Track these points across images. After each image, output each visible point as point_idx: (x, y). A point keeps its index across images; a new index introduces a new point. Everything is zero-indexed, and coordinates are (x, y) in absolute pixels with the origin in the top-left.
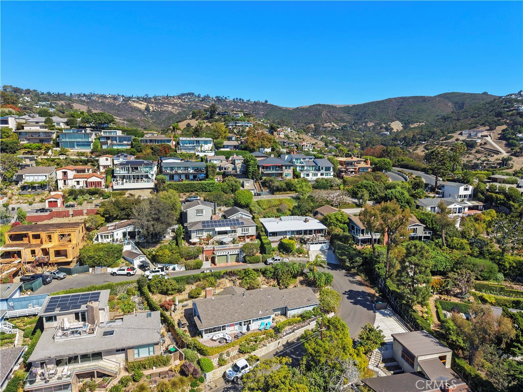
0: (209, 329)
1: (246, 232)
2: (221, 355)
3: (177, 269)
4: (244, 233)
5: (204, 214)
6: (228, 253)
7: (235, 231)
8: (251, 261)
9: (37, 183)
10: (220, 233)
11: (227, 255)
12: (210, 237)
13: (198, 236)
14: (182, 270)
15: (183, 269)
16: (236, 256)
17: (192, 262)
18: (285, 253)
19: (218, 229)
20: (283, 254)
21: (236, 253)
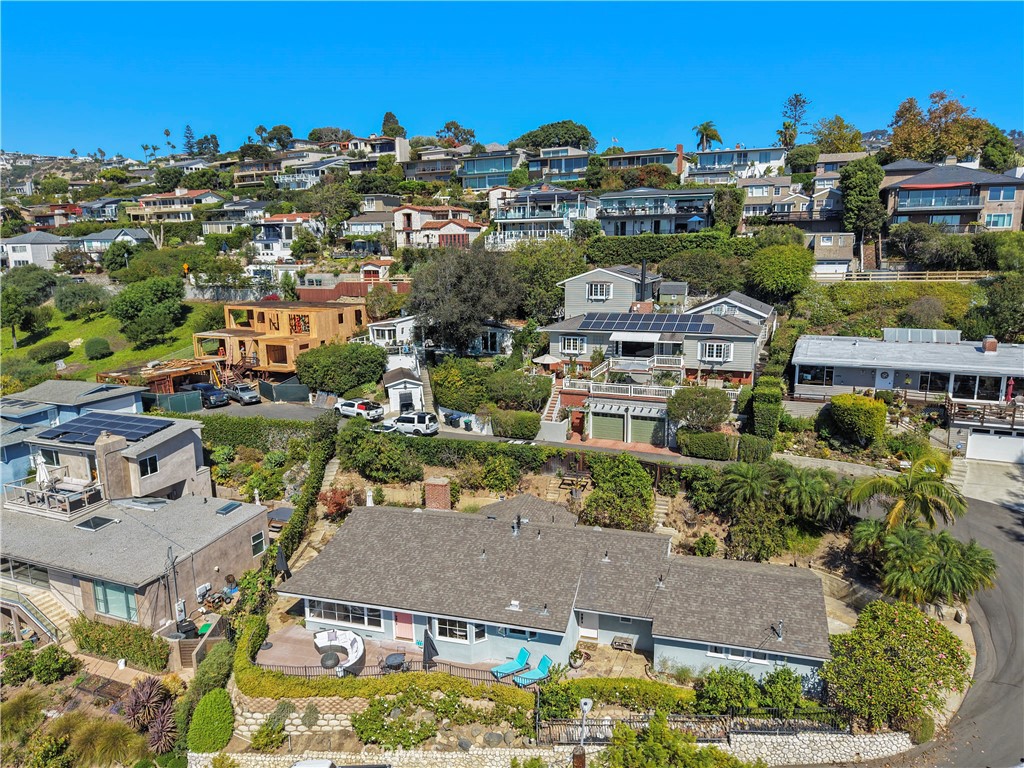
0: (345, 608)
1: (715, 359)
2: (286, 709)
3: (476, 428)
4: (708, 359)
5: (611, 297)
6: (627, 410)
7: (677, 349)
8: (695, 450)
9: (362, 238)
10: (631, 349)
11: (622, 416)
12: (599, 359)
13: (567, 351)
14: (484, 433)
15: (487, 431)
16: (653, 423)
17: (510, 416)
18: (837, 444)
19: (619, 336)
20: (831, 447)
21: (654, 414)
